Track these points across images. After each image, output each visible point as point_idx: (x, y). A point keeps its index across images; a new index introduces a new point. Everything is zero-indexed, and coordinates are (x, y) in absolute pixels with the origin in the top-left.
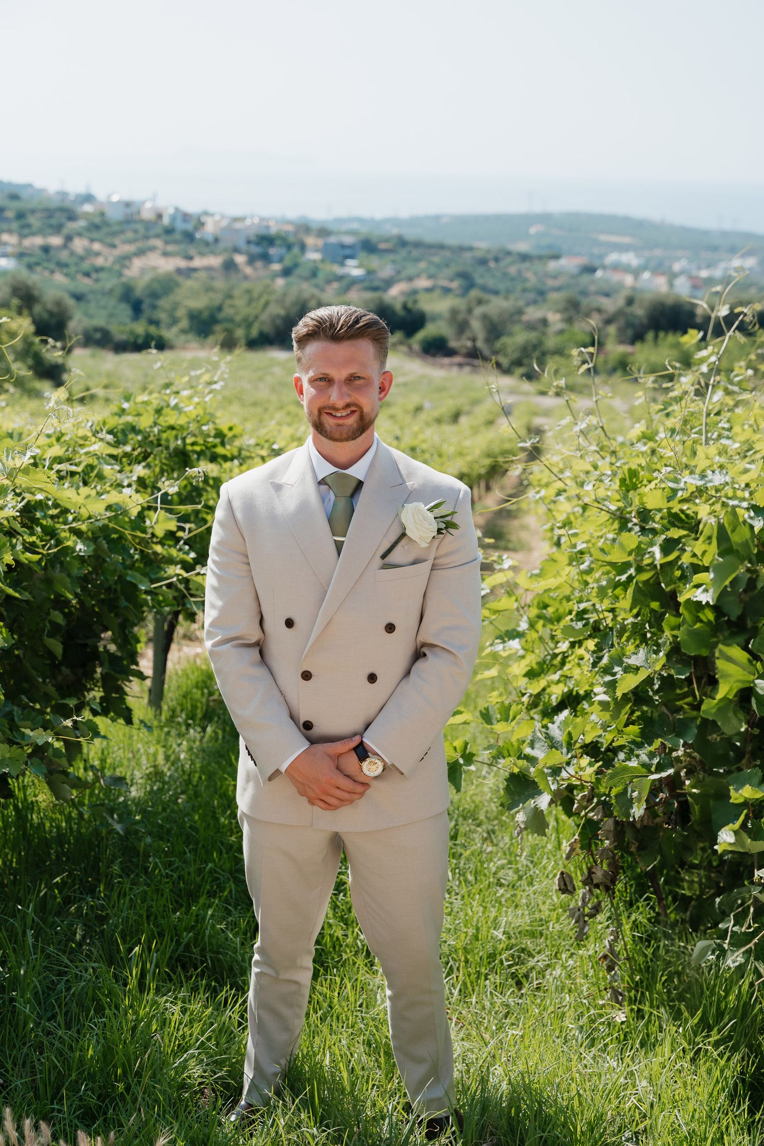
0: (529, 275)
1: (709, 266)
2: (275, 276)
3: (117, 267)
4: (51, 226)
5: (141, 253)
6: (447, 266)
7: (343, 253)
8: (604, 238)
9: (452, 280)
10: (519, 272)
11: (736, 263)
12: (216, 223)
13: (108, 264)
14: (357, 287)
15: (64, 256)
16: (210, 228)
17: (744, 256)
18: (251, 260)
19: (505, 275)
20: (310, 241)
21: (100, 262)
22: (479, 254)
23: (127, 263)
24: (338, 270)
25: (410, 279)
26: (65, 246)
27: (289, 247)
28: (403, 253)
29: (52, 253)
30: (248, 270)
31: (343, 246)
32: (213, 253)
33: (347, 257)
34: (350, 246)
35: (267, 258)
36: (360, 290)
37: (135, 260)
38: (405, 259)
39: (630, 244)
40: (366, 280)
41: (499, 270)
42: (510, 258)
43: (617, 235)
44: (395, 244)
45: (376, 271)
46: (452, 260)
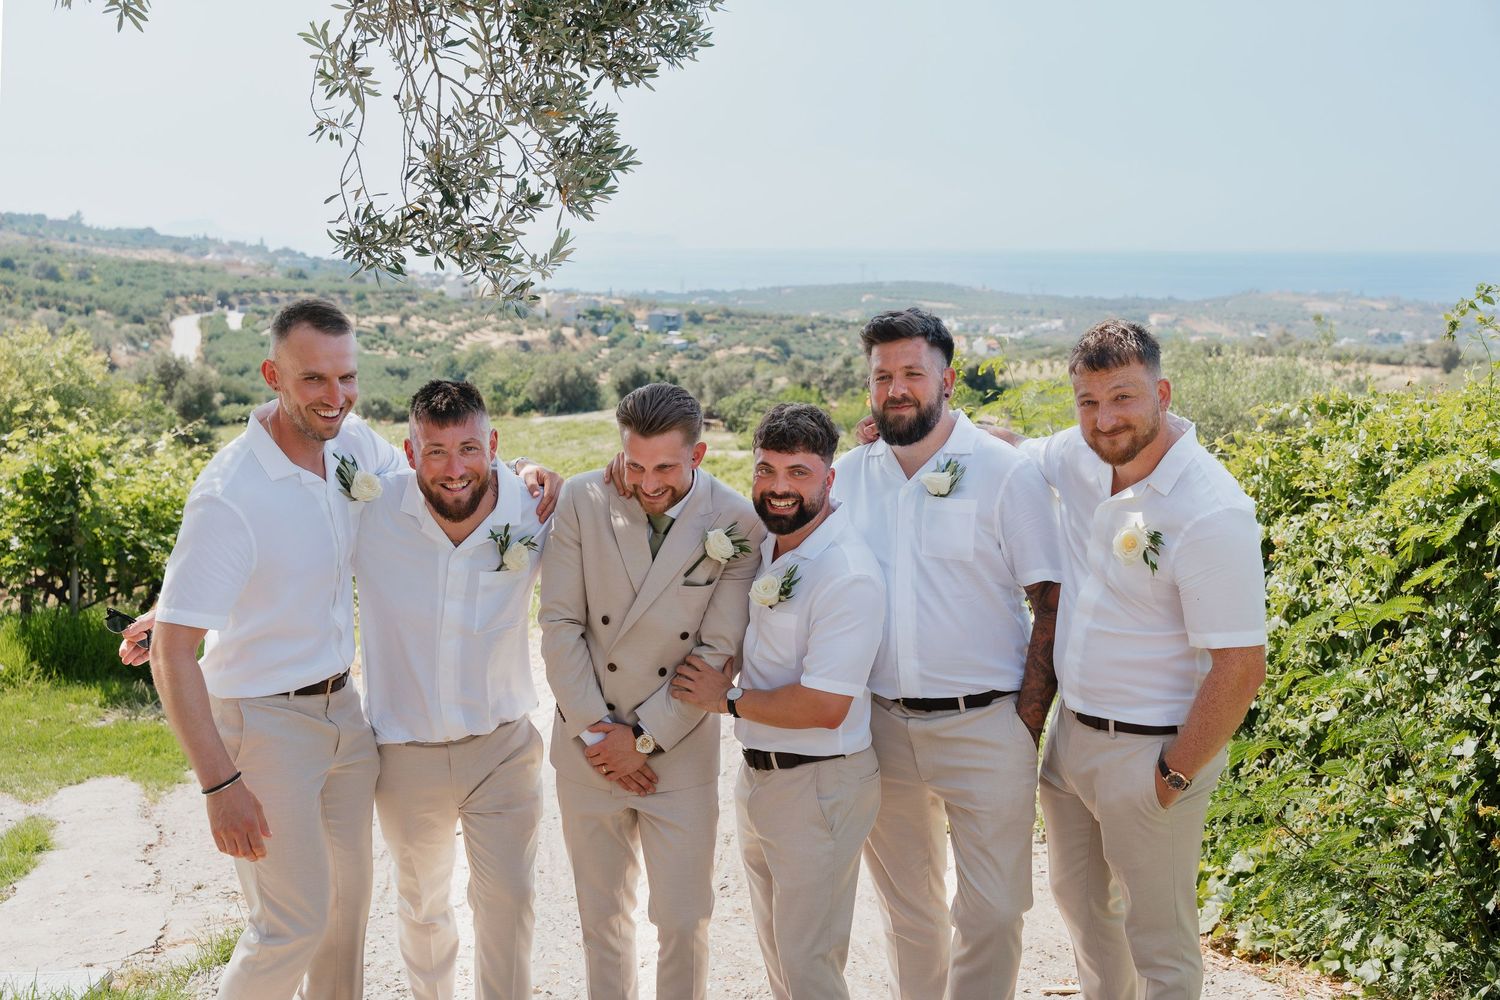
0: (844, 341)
1: (1021, 328)
2: (602, 346)
3: (449, 343)
4: (389, 306)
5: (474, 328)
6: (766, 334)
7: (671, 323)
9: (767, 347)
10: (834, 339)
11: (1044, 325)
12: (548, 298)
13: (441, 340)
14: (680, 354)
15: (399, 334)
16: (544, 303)
17: (1050, 318)
18: (579, 334)
19: (820, 341)
20: (640, 314)
21: (434, 338)
22: (797, 322)
23: (460, 338)
24: (660, 339)
25: (730, 348)
26: (402, 323)
27: (618, 320)
28: (728, 321)
29: (388, 331)
30: (576, 343)
31: (668, 318)
32: (542, 327)
33: (671, 328)
34: (674, 318)
35: (595, 331)
36: (680, 358)
37: (468, 335)
38: (728, 329)
39: (950, 310)
40: (686, 349)
41: (814, 335)
42: (826, 325)
43: (940, 301)
44: (720, 315)
45: (696, 341)
46: (771, 328)
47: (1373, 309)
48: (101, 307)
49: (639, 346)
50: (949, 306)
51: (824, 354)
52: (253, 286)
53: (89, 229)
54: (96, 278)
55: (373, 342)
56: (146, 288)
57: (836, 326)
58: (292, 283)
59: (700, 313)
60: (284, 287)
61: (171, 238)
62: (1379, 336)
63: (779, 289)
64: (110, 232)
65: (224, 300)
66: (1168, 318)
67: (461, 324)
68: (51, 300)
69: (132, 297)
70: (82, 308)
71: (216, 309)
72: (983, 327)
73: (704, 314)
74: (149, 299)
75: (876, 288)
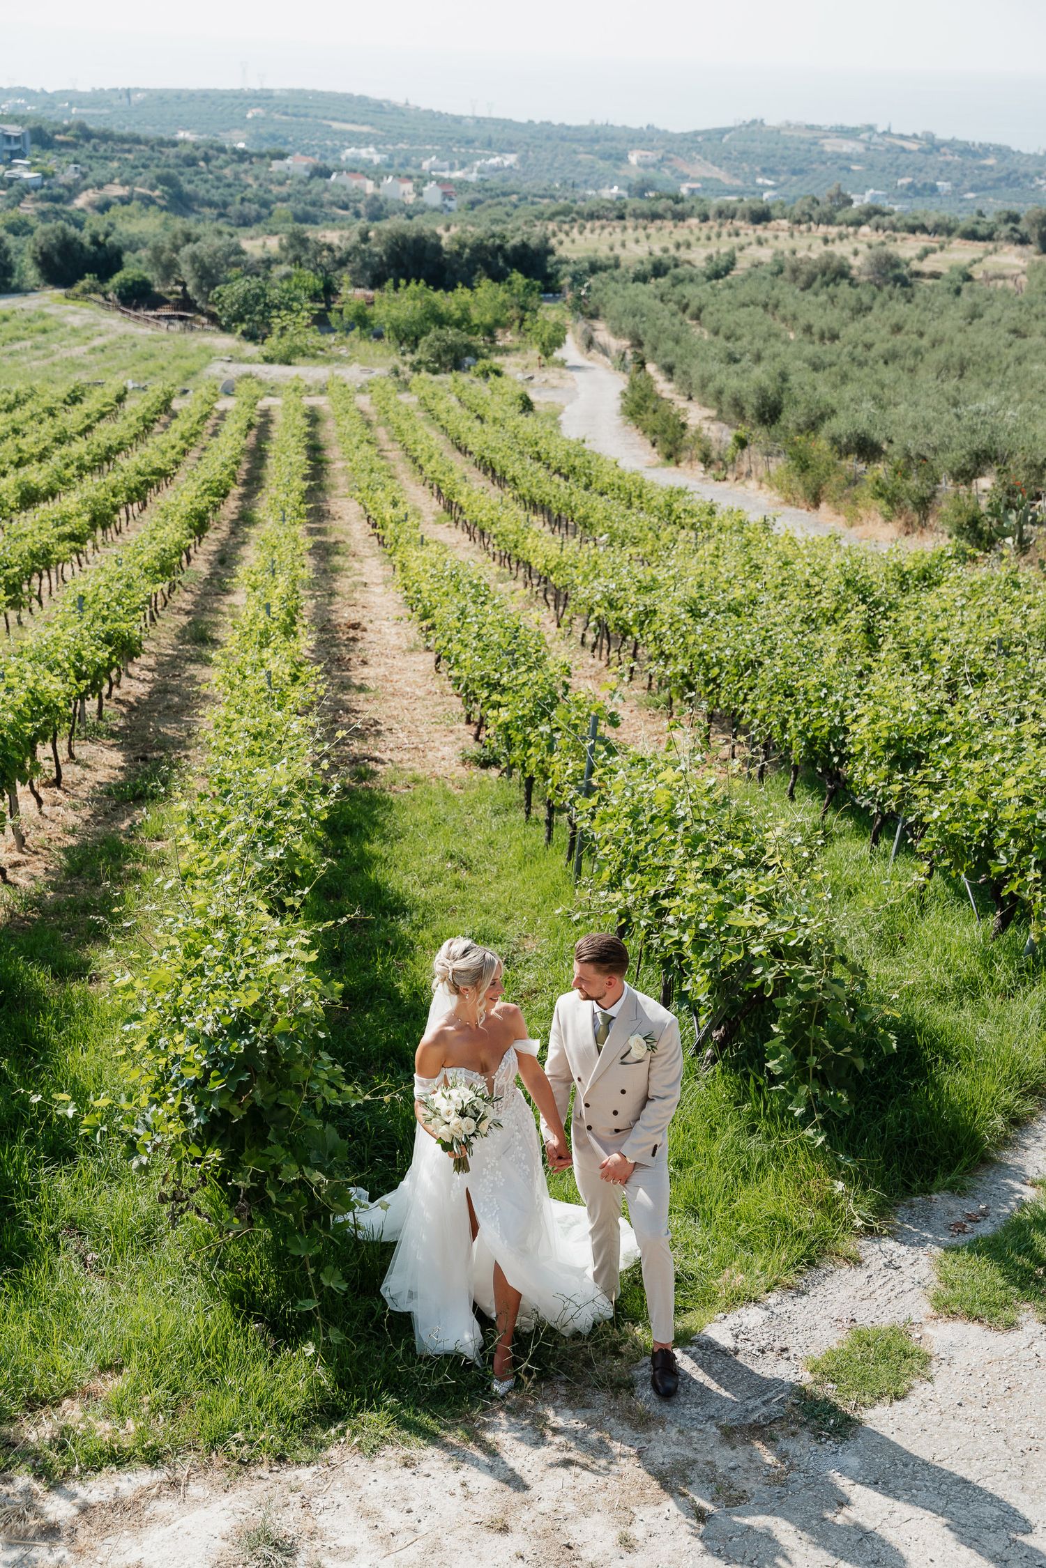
0: (250, 181)
1: (463, 165)
6: (145, 166)
7: (14, 146)
8: (336, 125)
9: (153, 188)
10: (237, 176)
11: (494, 161)
14: (33, 195)
17: (502, 151)
19: (219, 179)
22: (185, 151)
24: (6, 173)
25: (100, 186)
28: (89, 146)
31: (7, 139)
33: (15, 154)
34: (17, 139)
36: (35, 200)
38: (91, 157)
39: (369, 134)
40: (42, 187)
41: (211, 172)
42: (223, 156)
43: (353, 122)
44: (76, 136)
45: (53, 174)
46: (151, 159)
47: (903, 150)
50: (365, 129)
51: (230, 199)
57: (235, 157)
59: (48, 131)
62: (911, 186)
63: (128, 92)
66: (652, 157)
73: (54, 133)
75: (263, 98)
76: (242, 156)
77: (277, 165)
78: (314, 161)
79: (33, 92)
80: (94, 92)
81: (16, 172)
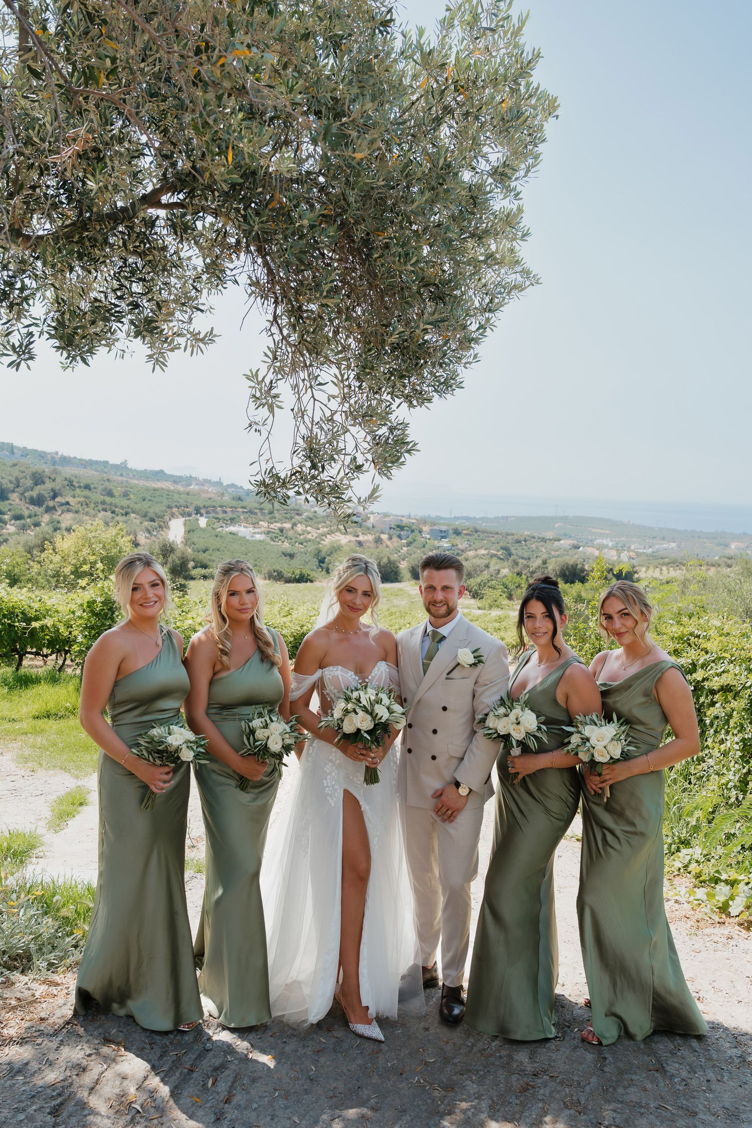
0: (543, 549)
1: (650, 547)
2: (403, 545)
3: (318, 539)
5: (332, 532)
6: (498, 543)
7: (443, 535)
8: (594, 530)
9: (498, 551)
10: (537, 548)
11: (665, 546)
12: (376, 518)
13: (314, 538)
15: (291, 533)
16: (372, 519)
17: (669, 541)
18: (390, 538)
19: (529, 548)
20: (426, 529)
21: (309, 536)
22: (516, 537)
23: (324, 537)
24: (437, 543)
25: (476, 550)
26: (292, 528)
27: (413, 531)
28: (476, 535)
29: (284, 532)
30: (389, 543)
31: (442, 531)
32: (370, 533)
33: (443, 537)
34: (445, 532)
35: (399, 537)
37: (328, 536)
38: (476, 539)
39: (607, 534)
41: (526, 545)
42: (533, 540)
43: (603, 529)
44: (472, 531)
45: (457, 545)
46: (501, 540)
48: (133, 512)
49: (424, 546)
50: (607, 532)
51: (531, 556)
52: (214, 504)
53: (131, 469)
54: (132, 496)
55: (276, 537)
56: (157, 503)
57: (539, 540)
58: (234, 503)
59: (460, 529)
60: (230, 505)
61: (172, 476)
63: (507, 518)
64: (141, 472)
65: (198, 511)
66: (742, 545)
67: (325, 530)
68: (108, 507)
69: (150, 507)
70: (124, 512)
71: (194, 516)
72: (627, 545)
73: (463, 530)
74: (157, 509)
75: (564, 519)
76: (544, 540)
77: (556, 543)
78: (575, 542)
79: (471, 518)
80: (495, 518)
81: (441, 544)
